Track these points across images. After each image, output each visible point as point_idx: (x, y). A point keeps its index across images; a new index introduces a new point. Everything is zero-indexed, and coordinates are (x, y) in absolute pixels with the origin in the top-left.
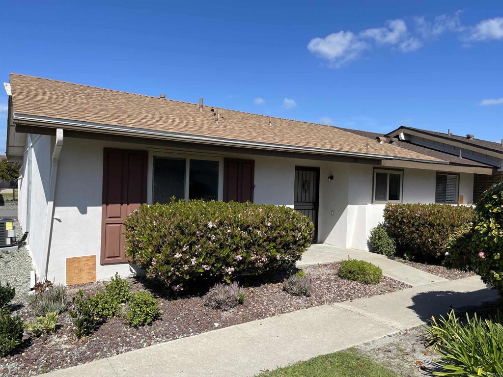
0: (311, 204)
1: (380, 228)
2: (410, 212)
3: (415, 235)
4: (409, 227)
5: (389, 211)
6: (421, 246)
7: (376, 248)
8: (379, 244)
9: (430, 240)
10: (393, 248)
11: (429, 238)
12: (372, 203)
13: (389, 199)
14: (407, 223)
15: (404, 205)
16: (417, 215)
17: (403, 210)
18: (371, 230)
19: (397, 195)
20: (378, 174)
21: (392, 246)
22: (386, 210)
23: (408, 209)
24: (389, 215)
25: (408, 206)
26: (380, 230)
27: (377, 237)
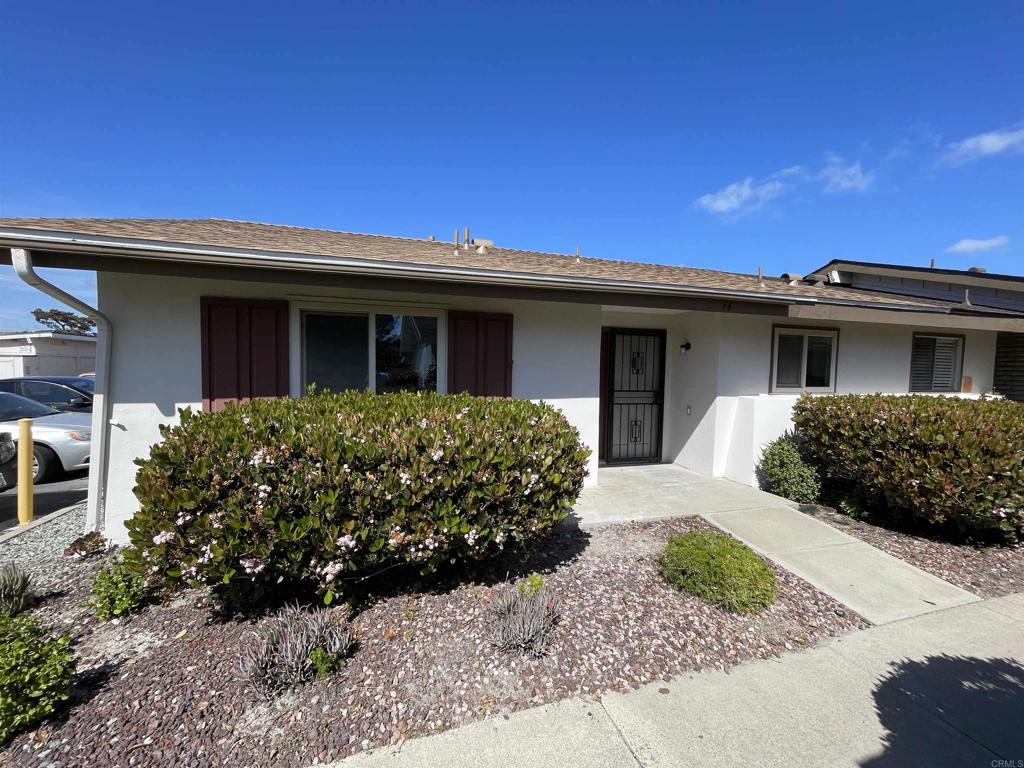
0: (651, 394)
1: (784, 445)
2: (859, 414)
3: (872, 466)
4: (855, 447)
5: (805, 410)
6: (887, 493)
7: (774, 482)
8: (781, 477)
9: (915, 482)
10: (812, 487)
11: (911, 475)
12: (770, 391)
13: (807, 385)
14: (851, 438)
15: (841, 398)
16: (877, 421)
17: (840, 409)
18: (764, 448)
19: (823, 378)
20: (782, 338)
21: (811, 482)
22: (800, 408)
23: (853, 407)
24: (805, 417)
25: (852, 400)
26: (783, 449)
27: (777, 463)
